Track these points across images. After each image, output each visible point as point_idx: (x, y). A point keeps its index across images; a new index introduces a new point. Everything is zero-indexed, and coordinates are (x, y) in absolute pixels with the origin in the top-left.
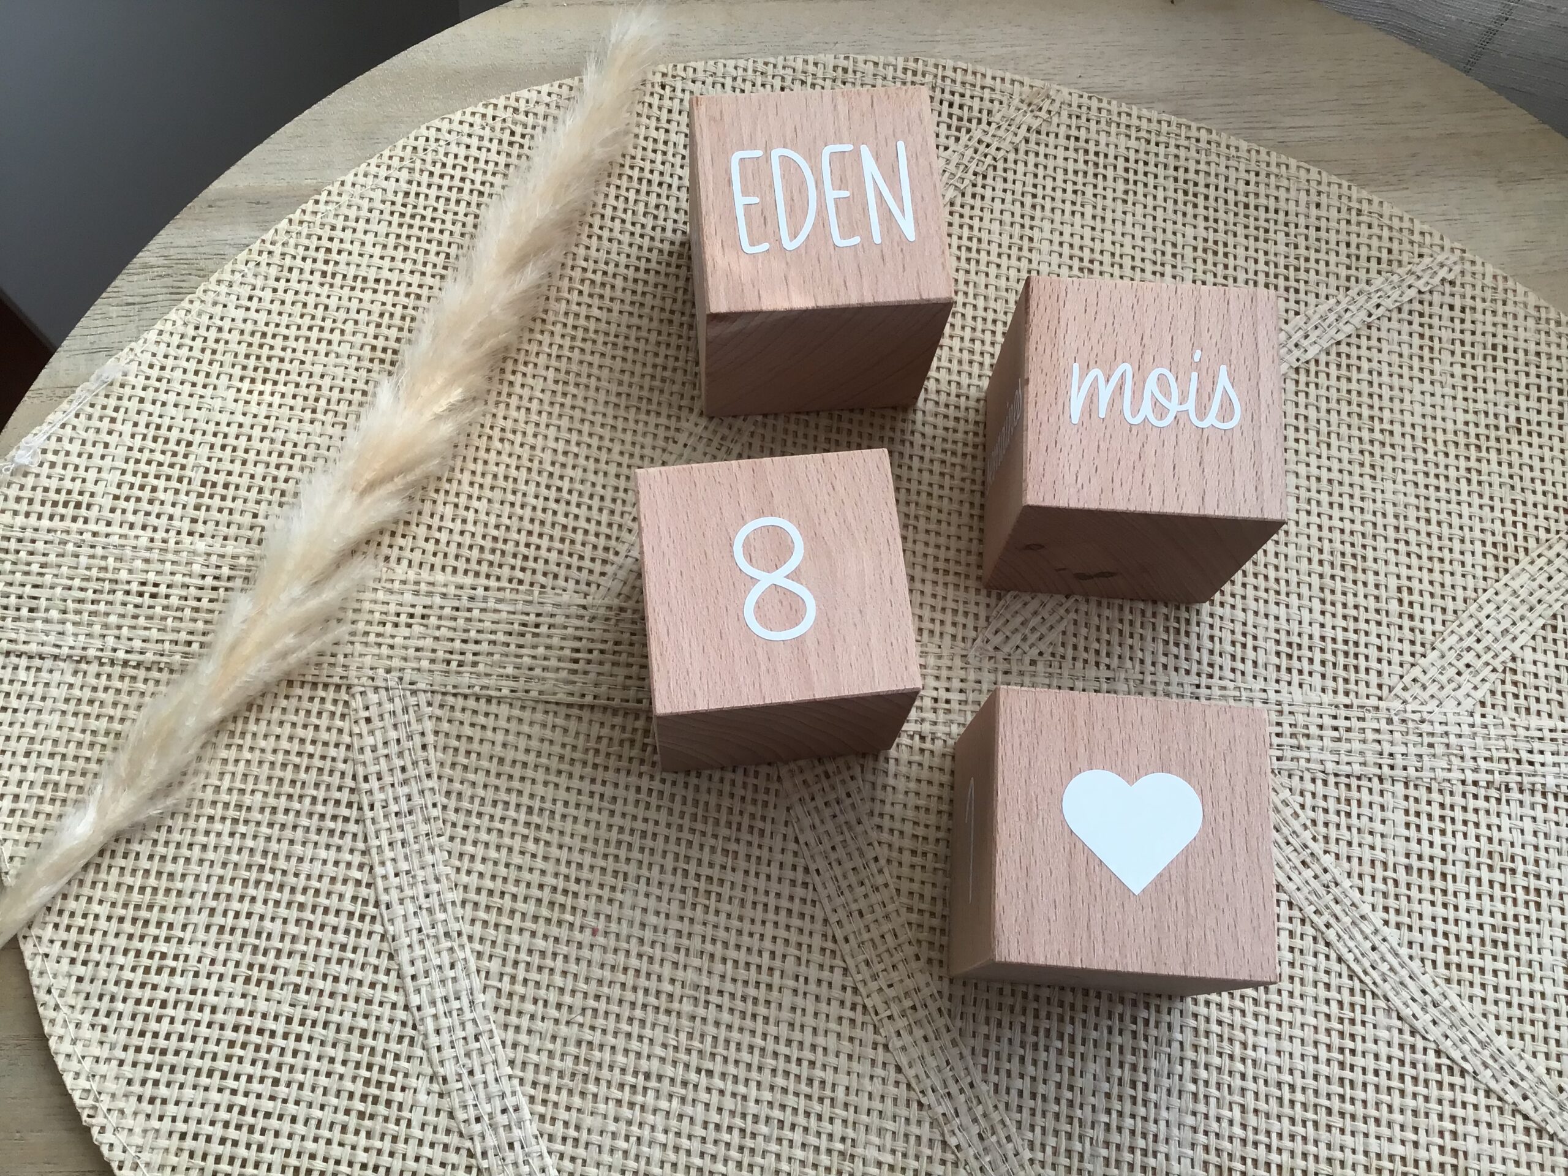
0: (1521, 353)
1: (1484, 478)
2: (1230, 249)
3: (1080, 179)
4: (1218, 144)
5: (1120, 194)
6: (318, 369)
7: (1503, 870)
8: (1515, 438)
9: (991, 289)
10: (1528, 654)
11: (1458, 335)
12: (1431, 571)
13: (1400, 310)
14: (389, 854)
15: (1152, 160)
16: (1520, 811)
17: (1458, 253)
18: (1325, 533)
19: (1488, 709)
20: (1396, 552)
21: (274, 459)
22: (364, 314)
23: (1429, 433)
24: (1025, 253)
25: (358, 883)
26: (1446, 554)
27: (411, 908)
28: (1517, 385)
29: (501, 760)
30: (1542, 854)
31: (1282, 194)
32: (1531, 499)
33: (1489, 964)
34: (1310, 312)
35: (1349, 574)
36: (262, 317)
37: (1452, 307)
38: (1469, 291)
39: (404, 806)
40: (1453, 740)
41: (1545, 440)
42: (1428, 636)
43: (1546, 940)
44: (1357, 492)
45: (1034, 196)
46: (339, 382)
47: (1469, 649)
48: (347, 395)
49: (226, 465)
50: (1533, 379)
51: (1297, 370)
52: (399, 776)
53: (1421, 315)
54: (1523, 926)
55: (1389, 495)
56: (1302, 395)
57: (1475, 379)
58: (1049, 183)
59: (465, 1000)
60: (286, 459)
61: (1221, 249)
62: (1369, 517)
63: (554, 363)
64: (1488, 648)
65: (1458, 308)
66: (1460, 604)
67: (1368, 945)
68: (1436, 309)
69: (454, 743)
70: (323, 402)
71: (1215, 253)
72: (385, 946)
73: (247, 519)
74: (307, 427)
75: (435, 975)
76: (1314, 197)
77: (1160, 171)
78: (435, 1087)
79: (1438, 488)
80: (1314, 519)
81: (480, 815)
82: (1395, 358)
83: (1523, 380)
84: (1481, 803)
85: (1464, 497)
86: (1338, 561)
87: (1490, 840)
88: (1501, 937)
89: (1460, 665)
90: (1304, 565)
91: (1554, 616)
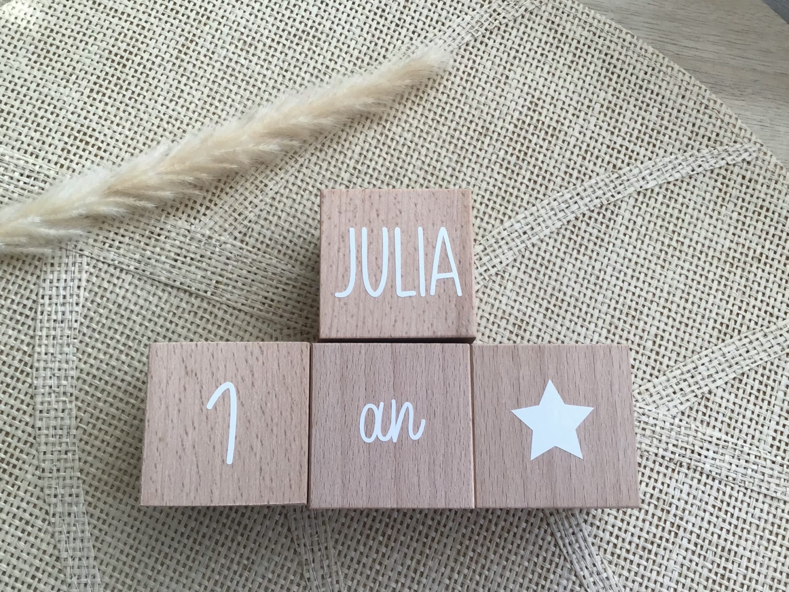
0: (776, 215)
1: (729, 283)
2: (623, 111)
3: (547, 47)
4: (636, 46)
5: (568, 62)
6: (76, 57)
7: (663, 510)
8: (755, 264)
9: (475, 102)
10: (720, 392)
11: (742, 195)
12: (678, 329)
13: (712, 172)
14: (45, 341)
15: (593, 46)
16: (684, 479)
17: (758, 145)
18: (623, 293)
19: (685, 418)
20: (662, 314)
21: (39, 104)
22: (110, 31)
23: (705, 249)
24: (502, 85)
25: (25, 353)
26: (691, 323)
27: (49, 373)
28: (767, 233)
29: (120, 306)
30: (688, 507)
31: (664, 84)
32: (752, 302)
33: (636, 559)
34: (658, 160)
35: (629, 320)
36: (54, 20)
37: (744, 177)
38: (757, 170)
39: (60, 317)
40: (658, 429)
41: (773, 270)
42: (664, 367)
43: (674, 556)
44: (650, 273)
45: (517, 51)
46: (86, 68)
47: (685, 380)
48: (88, 76)
49: (12, 102)
50: (778, 232)
51: (639, 193)
52: (61, 300)
53: (724, 178)
54: (664, 543)
55: (668, 280)
56: (637, 209)
57: (744, 223)
58: (528, 45)
59: (65, 431)
60: (45, 106)
61: (617, 110)
62: (652, 289)
63: (210, 84)
64: (697, 383)
65: (747, 178)
66: (689, 353)
67: (571, 531)
68: (734, 176)
69: (96, 289)
70: (74, 77)
71: (613, 111)
72: (30, 391)
73: (15, 135)
74: (61, 89)
75: (53, 413)
76: (682, 92)
77: (597, 54)
78: (38, 473)
79: (699, 283)
80: (620, 283)
81: (100, 333)
82: (700, 200)
83: (772, 231)
84: (663, 469)
85: (713, 292)
86: (625, 310)
87: (661, 491)
88: (649, 546)
89: (677, 388)
90: (604, 308)
91: (743, 374)
